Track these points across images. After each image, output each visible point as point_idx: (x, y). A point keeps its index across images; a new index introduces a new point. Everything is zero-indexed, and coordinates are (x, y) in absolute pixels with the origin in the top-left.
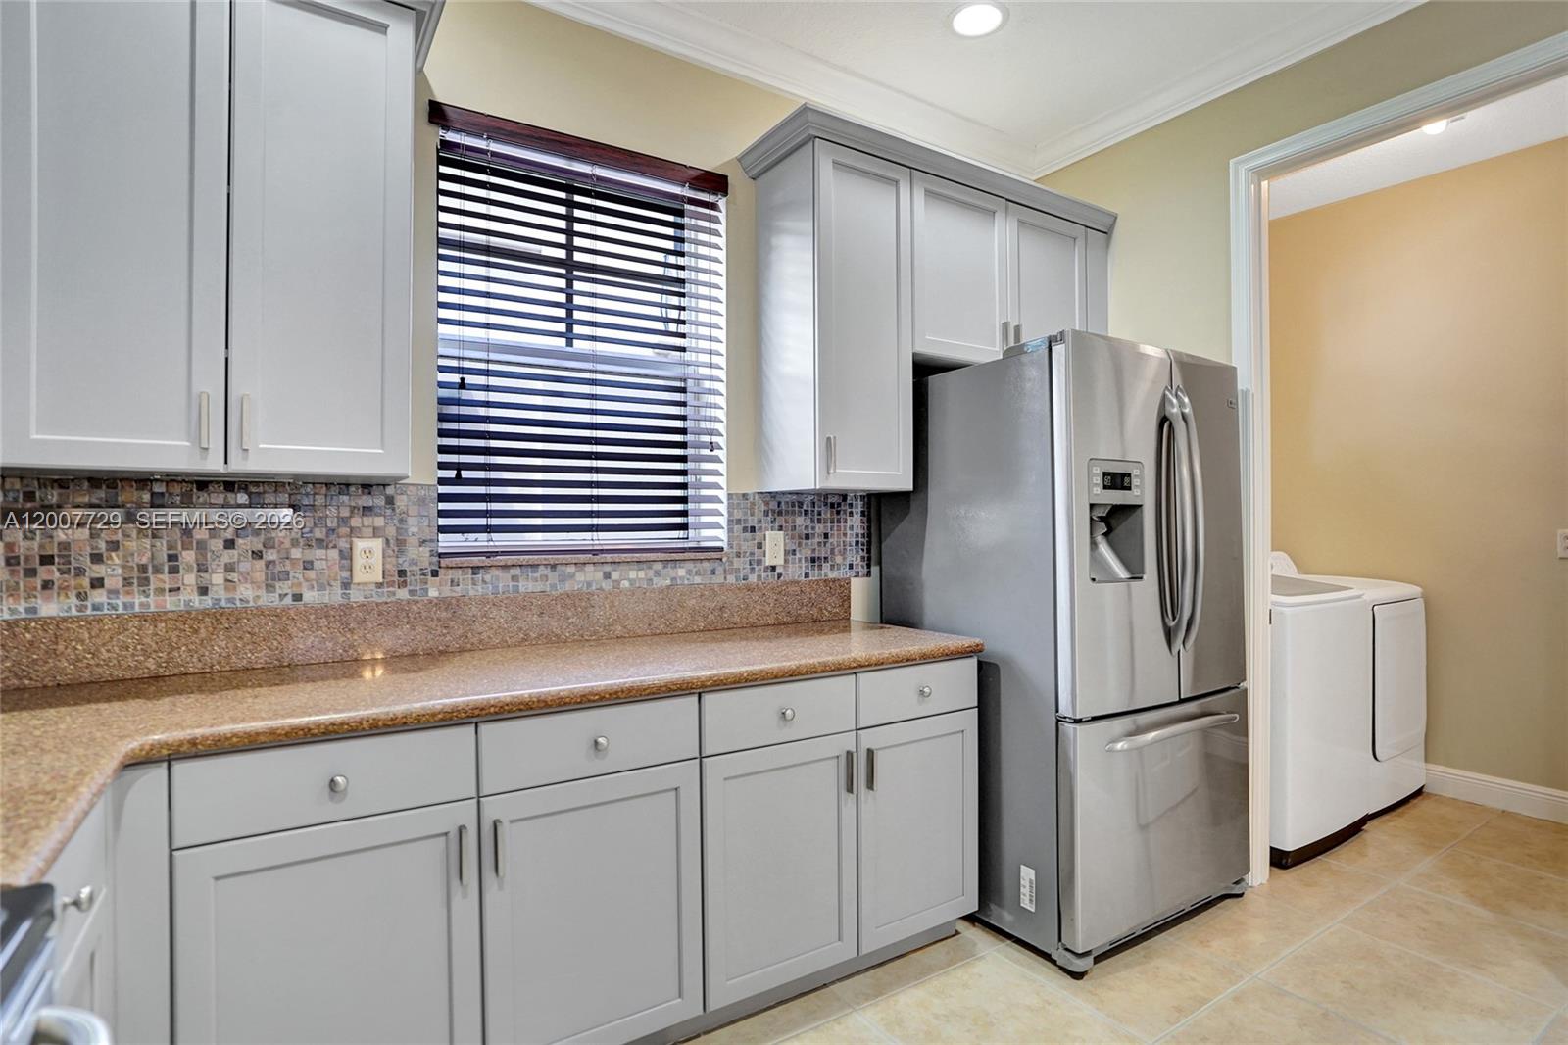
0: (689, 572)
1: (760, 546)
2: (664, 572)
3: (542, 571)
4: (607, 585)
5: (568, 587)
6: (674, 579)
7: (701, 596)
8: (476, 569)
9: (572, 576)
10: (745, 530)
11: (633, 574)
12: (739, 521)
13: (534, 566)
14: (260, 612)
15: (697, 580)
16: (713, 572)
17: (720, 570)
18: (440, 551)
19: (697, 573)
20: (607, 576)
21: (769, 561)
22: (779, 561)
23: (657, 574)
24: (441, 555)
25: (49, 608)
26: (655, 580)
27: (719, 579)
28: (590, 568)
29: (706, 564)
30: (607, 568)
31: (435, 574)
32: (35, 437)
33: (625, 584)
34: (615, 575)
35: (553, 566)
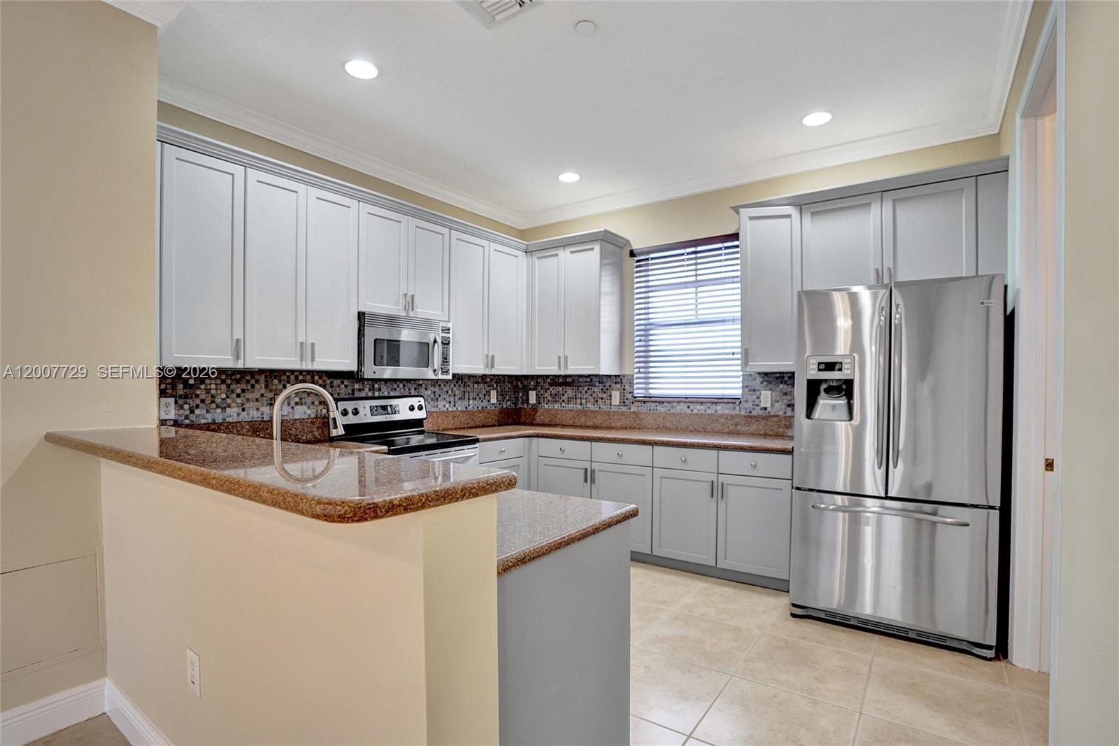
0: (723, 408)
1: (758, 398)
2: (711, 407)
3: (665, 404)
4: (688, 411)
5: (673, 411)
6: (716, 411)
7: (727, 418)
8: (644, 402)
9: (676, 406)
10: (750, 390)
11: (699, 407)
12: (747, 387)
13: (663, 402)
14: (591, 411)
15: (727, 411)
16: (734, 408)
17: (737, 408)
18: (636, 395)
19: (727, 409)
20: (688, 407)
21: (763, 405)
22: (768, 405)
23: (709, 408)
24: (635, 397)
25: (556, 407)
26: (708, 410)
27: (737, 412)
28: (682, 404)
29: (730, 405)
30: (688, 404)
31: (633, 403)
32: (537, 368)
33: (695, 411)
34: (692, 407)
35: (669, 403)
